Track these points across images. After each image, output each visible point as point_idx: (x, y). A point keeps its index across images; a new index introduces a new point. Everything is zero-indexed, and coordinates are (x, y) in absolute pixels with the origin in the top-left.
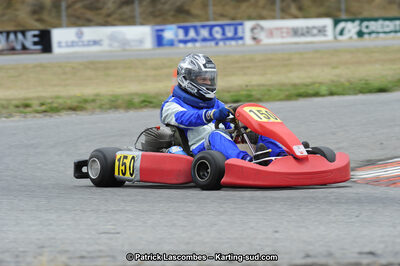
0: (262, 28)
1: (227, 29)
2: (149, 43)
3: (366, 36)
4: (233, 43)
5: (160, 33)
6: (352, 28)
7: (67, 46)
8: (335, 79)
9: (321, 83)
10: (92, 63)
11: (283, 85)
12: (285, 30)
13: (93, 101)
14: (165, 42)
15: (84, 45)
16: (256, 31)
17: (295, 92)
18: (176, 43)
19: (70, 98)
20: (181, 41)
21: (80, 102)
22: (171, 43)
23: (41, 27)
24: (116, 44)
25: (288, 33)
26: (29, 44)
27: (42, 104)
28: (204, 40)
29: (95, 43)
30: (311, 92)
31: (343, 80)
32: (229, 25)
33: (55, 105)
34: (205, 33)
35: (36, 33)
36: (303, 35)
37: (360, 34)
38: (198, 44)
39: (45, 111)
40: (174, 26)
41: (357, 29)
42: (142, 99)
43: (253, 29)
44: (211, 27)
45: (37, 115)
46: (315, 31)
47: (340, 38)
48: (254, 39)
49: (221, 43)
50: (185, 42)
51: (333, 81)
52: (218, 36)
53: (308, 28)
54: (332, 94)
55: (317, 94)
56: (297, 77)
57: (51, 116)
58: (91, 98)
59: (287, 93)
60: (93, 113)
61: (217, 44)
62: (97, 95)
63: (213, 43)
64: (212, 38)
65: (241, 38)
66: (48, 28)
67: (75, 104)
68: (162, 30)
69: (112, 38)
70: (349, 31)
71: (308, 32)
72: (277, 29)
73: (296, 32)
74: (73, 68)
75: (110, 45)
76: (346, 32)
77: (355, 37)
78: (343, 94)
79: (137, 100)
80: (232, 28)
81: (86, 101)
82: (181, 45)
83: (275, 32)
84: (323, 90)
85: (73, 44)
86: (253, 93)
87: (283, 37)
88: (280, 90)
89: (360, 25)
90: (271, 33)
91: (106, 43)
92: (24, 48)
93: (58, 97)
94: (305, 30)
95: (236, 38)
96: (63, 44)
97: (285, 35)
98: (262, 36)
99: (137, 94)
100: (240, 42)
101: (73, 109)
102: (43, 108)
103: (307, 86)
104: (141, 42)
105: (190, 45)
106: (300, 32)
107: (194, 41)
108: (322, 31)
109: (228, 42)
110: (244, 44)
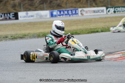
0: (84, 11)
1: (73, 11)
2: (49, 16)
3: (117, 12)
4: (75, 15)
5: (52, 13)
6: (112, 10)
7: (23, 17)
8: (104, 26)
9: (99, 28)
10: (30, 23)
11: (87, 29)
12: (91, 11)
13: (28, 35)
14: (54, 15)
15: (28, 17)
16: (82, 12)
17: (90, 31)
18: (57, 16)
19: (20, 34)
20: (58, 15)
21: (23, 36)
22: (56, 16)
23: (15, 11)
24: (38, 17)
25: (92, 12)
26: (11, 17)
27: (11, 37)
28: (66, 15)
29: (32, 16)
30: (96, 31)
31: (106, 27)
32: (74, 10)
33: (16, 37)
34: (66, 12)
35: (13, 13)
36: (97, 12)
37: (115, 12)
38: (64, 16)
39: (12, 39)
40: (56, 11)
41: (114, 10)
42: (43, 34)
43: (81, 11)
44: (68, 11)
45: (10, 40)
46: (100, 11)
47: (108, 13)
48: (81, 14)
49: (71, 16)
50: (60, 15)
51: (103, 27)
52: (70, 13)
53: (98, 10)
54: (102, 31)
55: (97, 32)
56: (92, 26)
57: (14, 40)
58: (27, 34)
59: (88, 31)
60: (27, 39)
61: (70, 16)
62: (29, 33)
63: (69, 16)
64: (68, 14)
65: (78, 14)
66: (17, 12)
67: (22, 36)
68: (53, 12)
69: (37, 15)
70: (111, 11)
71: (98, 11)
72: (89, 11)
73: (94, 12)
74: (24, 25)
75: (36, 17)
76: (110, 11)
77: (113, 13)
78: (106, 31)
79: (41, 35)
80: (75, 11)
81: (25, 35)
82: (59, 16)
83: (88, 12)
84: (100, 30)
85: (25, 17)
86: (78, 32)
87: (90, 13)
88: (86, 31)
89: (115, 9)
90: (87, 12)
91: (35, 16)
92: (10, 18)
93: (16, 34)
94: (97, 11)
95: (76, 14)
96: (22, 17)
97: (91, 12)
98: (84, 13)
99: (41, 33)
100: (77, 15)
101: (21, 38)
102: (12, 38)
103: (94, 29)
104: (46, 16)
105: (61, 16)
106: (96, 11)
107: (63, 15)
108: (103, 11)
109: (73, 15)
110: (78, 16)
